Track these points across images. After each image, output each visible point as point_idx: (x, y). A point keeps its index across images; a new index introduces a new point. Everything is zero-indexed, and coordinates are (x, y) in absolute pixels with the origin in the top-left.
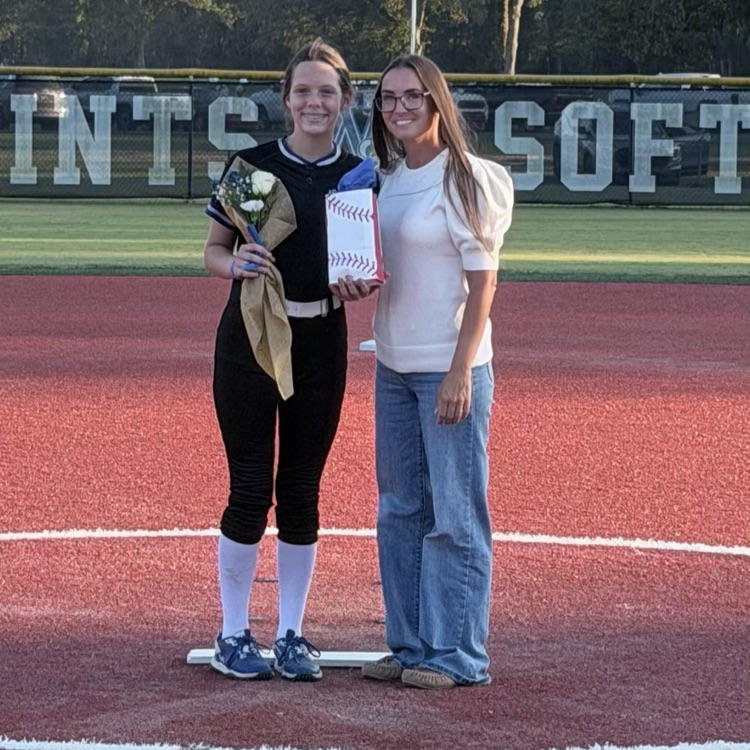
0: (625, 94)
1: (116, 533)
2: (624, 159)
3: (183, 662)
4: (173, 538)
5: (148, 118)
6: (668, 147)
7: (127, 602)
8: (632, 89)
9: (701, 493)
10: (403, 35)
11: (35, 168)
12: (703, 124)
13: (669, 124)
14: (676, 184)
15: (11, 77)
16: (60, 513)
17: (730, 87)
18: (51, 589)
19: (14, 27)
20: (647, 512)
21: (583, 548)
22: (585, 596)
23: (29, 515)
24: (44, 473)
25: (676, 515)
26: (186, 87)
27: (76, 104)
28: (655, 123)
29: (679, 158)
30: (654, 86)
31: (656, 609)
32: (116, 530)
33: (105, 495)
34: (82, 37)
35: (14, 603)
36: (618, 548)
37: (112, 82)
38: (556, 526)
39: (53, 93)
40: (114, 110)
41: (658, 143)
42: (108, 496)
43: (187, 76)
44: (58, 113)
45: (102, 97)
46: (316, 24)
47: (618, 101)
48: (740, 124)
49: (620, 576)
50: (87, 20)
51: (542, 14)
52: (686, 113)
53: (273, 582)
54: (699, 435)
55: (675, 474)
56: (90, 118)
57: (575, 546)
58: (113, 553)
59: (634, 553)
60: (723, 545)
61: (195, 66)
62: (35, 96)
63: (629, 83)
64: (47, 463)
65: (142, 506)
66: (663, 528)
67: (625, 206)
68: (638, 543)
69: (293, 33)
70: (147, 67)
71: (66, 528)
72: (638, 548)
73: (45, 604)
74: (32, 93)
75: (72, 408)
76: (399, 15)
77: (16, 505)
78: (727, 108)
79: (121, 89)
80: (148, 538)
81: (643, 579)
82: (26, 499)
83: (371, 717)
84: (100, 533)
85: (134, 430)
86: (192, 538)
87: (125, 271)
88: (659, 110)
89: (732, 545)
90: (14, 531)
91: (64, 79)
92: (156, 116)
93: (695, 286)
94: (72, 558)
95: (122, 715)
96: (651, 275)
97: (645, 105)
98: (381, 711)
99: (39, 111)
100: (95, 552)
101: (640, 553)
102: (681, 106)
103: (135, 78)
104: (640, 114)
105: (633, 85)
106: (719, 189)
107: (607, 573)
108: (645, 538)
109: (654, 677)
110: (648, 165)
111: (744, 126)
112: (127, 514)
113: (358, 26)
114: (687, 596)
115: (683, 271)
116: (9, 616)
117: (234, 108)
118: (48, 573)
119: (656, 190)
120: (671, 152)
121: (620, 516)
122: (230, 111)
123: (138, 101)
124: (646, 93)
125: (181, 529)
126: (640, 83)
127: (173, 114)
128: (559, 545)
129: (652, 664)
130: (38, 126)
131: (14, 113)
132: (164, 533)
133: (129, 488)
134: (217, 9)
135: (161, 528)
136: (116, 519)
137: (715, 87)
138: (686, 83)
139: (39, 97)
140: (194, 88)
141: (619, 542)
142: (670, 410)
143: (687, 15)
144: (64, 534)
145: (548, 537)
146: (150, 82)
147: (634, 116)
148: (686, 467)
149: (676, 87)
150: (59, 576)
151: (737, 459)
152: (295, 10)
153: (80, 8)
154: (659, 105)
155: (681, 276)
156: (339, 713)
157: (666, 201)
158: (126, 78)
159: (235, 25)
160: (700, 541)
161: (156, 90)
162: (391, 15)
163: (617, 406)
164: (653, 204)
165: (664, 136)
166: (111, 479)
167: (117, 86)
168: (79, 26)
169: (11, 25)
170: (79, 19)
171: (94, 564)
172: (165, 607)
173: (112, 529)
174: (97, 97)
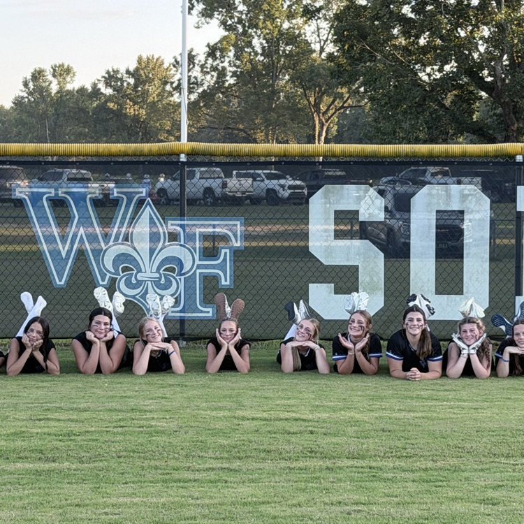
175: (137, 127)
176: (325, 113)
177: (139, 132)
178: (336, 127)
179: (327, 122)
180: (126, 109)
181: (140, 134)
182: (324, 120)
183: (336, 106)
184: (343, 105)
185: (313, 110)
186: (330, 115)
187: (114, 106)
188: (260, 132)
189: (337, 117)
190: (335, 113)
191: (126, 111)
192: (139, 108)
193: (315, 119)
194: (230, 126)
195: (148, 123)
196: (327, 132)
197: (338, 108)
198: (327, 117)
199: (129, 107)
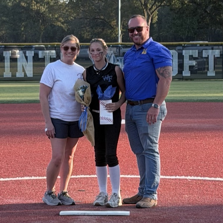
0: (181, 48)
1: (38, 178)
2: (181, 66)
3: (59, 215)
5: (43, 57)
6: (194, 63)
8: (183, 46)
9: (207, 163)
10: (116, 32)
11: (11, 73)
12: (204, 56)
13: (194, 56)
14: (196, 73)
15: (3, 46)
16: (21, 172)
17: (211, 45)
18: (19, 194)
19: (3, 32)
20: (191, 168)
21: (173, 179)
22: (174, 193)
23: (12, 173)
24: (16, 161)
25: (200, 169)
26: (54, 48)
27: (22, 54)
28: (190, 56)
29: (197, 66)
30: (189, 45)
31: (195, 197)
32: (38, 177)
33: (34, 167)
34: (23, 35)
35: (9, 199)
36: (183, 179)
37: (32, 47)
38: (165, 173)
39: (15, 51)
40: (33, 55)
41: (191, 62)
42: (35, 167)
43: (54, 45)
44: (17, 56)
45: (30, 52)
46: (91, 29)
47: (179, 50)
48: (214, 56)
49: (184, 187)
50: (25, 29)
51: (156, 25)
52: (199, 53)
53: (84, 191)
54: (205, 146)
55: (199, 157)
56: (26, 58)
57: (171, 179)
58: (37, 184)
59: (188, 180)
60: (214, 177)
61: (56, 42)
62: (10, 52)
63: (182, 44)
64: (17, 158)
65: (45, 170)
66: (196, 173)
67: (181, 80)
68: (189, 178)
69: (84, 32)
70: (42, 42)
71: (23, 177)
73: (18, 199)
74: (9, 51)
75: (24, 142)
76: (115, 26)
77: (9, 170)
78: (210, 51)
79: (35, 49)
81: (191, 188)
82: (11, 169)
84: (33, 178)
85: (42, 148)
88: (191, 52)
89: (216, 178)
90: (8, 178)
91: (19, 46)
92: (45, 57)
93: (203, 103)
94: (25, 185)
96: (190, 100)
97: (187, 51)
99: (11, 56)
100: (32, 183)
101: (190, 180)
102: (197, 51)
103: (39, 46)
104: (185, 54)
106: (209, 75)
107: (180, 186)
108: (191, 176)
109: (195, 216)
110: (188, 68)
112: (41, 172)
113: (103, 29)
114: (204, 193)
115: (199, 99)
116: (7, 203)
118: (19, 190)
119: (191, 75)
120: (194, 64)
121: (183, 170)
123: (40, 53)
124: (187, 47)
126: (185, 44)
127: (50, 56)
128: (166, 179)
129: (194, 212)
130: (11, 60)
131: (4, 57)
133: (41, 165)
134: (62, 25)
136: (38, 174)
137: (207, 45)
138: (198, 44)
139: (11, 52)
140: (56, 48)
141: (183, 177)
142: (197, 139)
143: (198, 24)
144: (23, 178)
145: (163, 176)
146: (43, 47)
147: (184, 54)
148: (202, 155)
149: (195, 45)
150: (22, 190)
151: (217, 152)
152: (85, 25)
153: (22, 26)
155: (199, 100)
157: (194, 78)
158: (36, 46)
159: (67, 30)
160: (206, 177)
161: (45, 49)
162: (112, 26)
163: (182, 138)
164: (190, 79)
165: (192, 60)
166: (36, 162)
167: (34, 48)
168: (23, 31)
169: (3, 31)
170: (22, 29)
171: (32, 187)
173: (37, 177)
174: (28, 52)
175: (38, 17)
176: (150, 9)
178: (157, 17)
179: (151, 14)
180: (32, 6)
181: (41, 21)
182: (150, 13)
183: (157, 5)
184: (160, 5)
185: (143, 7)
186: (153, 10)
187: (25, 4)
188: (113, 20)
189: (157, 11)
190: (156, 9)
191: (32, 7)
192: (40, 6)
193: (145, 12)
194: (96, 17)
195: (45, 15)
196: (152, 20)
197: (158, 6)
198: (151, 11)
199: (34, 5)
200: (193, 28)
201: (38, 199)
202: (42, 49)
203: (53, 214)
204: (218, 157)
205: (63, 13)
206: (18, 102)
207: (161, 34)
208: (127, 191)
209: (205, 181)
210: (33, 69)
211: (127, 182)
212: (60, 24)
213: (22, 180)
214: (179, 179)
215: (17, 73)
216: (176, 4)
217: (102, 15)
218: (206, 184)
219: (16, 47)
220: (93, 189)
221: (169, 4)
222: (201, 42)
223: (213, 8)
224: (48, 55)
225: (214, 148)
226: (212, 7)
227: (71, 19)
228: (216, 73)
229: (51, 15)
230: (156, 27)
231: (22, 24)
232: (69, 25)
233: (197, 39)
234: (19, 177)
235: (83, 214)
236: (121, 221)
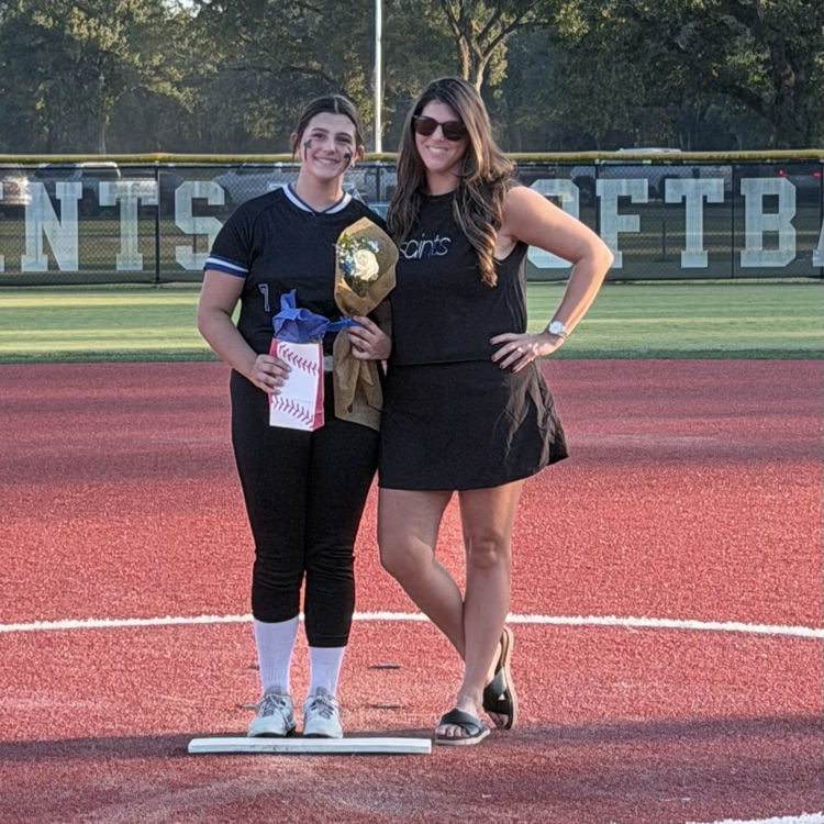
0: (590, 171)
1: (107, 623)
3: (184, 752)
4: (166, 626)
5: (114, 204)
6: (634, 223)
7: (124, 691)
8: (597, 166)
9: (690, 569)
10: (364, 115)
11: (3, 257)
12: (668, 199)
13: (635, 200)
16: (50, 603)
17: (692, 162)
18: (46, 681)
20: (638, 589)
21: (576, 627)
22: (582, 676)
23: (19, 606)
24: (31, 564)
25: (667, 592)
26: (152, 172)
27: (42, 191)
28: (620, 199)
30: (617, 162)
31: (653, 687)
32: (108, 619)
33: (95, 585)
34: (42, 125)
35: (10, 696)
36: (612, 626)
37: (75, 168)
38: (547, 605)
39: (17, 181)
40: (81, 197)
41: (624, 219)
42: (98, 585)
43: (152, 161)
44: (23, 200)
45: (68, 184)
46: (276, 106)
47: (581, 179)
48: (705, 198)
49: (615, 655)
50: (47, 107)
51: (501, 92)
52: (651, 188)
54: (684, 511)
55: (663, 551)
56: (56, 204)
57: (568, 625)
58: (106, 643)
59: (628, 631)
60: (716, 621)
61: (157, 151)
63: (593, 160)
64: (33, 553)
65: (132, 595)
66: (655, 605)
68: (631, 621)
69: (252, 115)
70: (108, 153)
71: (57, 619)
72: (630, 626)
73: (41, 696)
75: (54, 498)
76: (360, 96)
78: (690, 183)
79: (85, 175)
80: (140, 626)
81: (639, 657)
82: (14, 591)
83: (376, 803)
84: (92, 623)
85: (118, 518)
86: (184, 626)
87: (98, 358)
88: (624, 186)
91: (27, 166)
92: (122, 201)
93: (668, 361)
94: (66, 649)
95: (127, 807)
96: (623, 351)
97: (609, 181)
98: (387, 797)
99: (4, 200)
100: (88, 642)
101: (634, 631)
102: (646, 181)
104: (605, 188)
105: (597, 161)
106: (685, 264)
107: (602, 652)
108: (638, 615)
110: (614, 240)
111: (709, 201)
112: (117, 603)
114: (684, 673)
116: (6, 710)
117: (200, 191)
118: (43, 665)
119: (624, 265)
120: (637, 227)
121: (611, 594)
122: (197, 196)
124: (609, 169)
125: (173, 617)
126: (601, 159)
127: (139, 200)
128: (552, 624)
130: (5, 213)
132: (156, 621)
133: (117, 577)
134: (177, 93)
135: (153, 616)
136: (107, 609)
137: (678, 162)
138: (647, 158)
139: (4, 184)
140: (159, 172)
141: (611, 620)
143: (647, 90)
144: (55, 625)
146: (113, 168)
147: (599, 192)
148: (673, 543)
149: (636, 162)
150: (53, 667)
151: (723, 534)
152: (255, 92)
153: (39, 95)
154: (624, 181)
156: (345, 799)
157: (634, 276)
158: (90, 164)
159: (194, 109)
160: (692, 618)
161: (120, 175)
163: (600, 484)
164: (621, 280)
165: (630, 212)
166: (100, 568)
167: (81, 173)
168: (38, 113)
170: (39, 106)
171: (88, 655)
172: (163, 696)
173: (104, 619)
174: (63, 184)
175: (94, 64)
176: (480, 38)
177: (99, 75)
178: (504, 64)
179: (485, 54)
180: (72, 26)
181: (102, 78)
182: (479, 52)
183: (503, 23)
184: (516, 21)
185: (458, 32)
186: (491, 40)
187: (47, 20)
188: (354, 75)
189: (506, 45)
190: (501, 37)
191: (72, 31)
192: (99, 25)
193: (463, 48)
194: (294, 65)
195: (117, 56)
196: (486, 75)
197: (507, 27)
198: (485, 44)
199: (78, 22)
200: (629, 103)
201: (112, 697)
202: (108, 175)
203: (165, 749)
204: (727, 549)
205: (181, 51)
206: (30, 359)
207: (518, 122)
208: (419, 669)
209: (686, 632)
210: (80, 243)
211: (417, 635)
212: (169, 88)
213: (53, 630)
214: (599, 627)
215: (23, 257)
216: (569, 20)
217: (314, 58)
218: (692, 645)
219: (21, 169)
220: (300, 662)
221: (546, 21)
222: (657, 152)
223: (697, 33)
224: (133, 196)
225: (714, 517)
226: (696, 29)
227: (209, 72)
228: (711, 258)
229: (136, 59)
230: (500, 100)
231: (36, 88)
232: (199, 92)
233: (642, 140)
234: (42, 621)
235: (272, 750)
236: (400, 771)
